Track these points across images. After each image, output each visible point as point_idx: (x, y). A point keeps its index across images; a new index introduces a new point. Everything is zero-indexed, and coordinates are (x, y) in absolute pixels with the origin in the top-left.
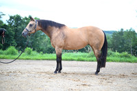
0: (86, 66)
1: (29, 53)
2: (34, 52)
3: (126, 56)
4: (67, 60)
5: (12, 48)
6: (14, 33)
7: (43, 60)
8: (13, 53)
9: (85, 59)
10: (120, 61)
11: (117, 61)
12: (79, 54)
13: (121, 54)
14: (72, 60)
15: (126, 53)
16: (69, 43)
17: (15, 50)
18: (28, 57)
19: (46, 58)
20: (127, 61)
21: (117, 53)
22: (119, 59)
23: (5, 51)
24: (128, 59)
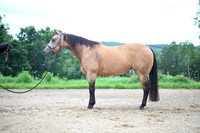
0: (127, 96)
1: (49, 80)
2: (56, 79)
3: (181, 80)
4: (100, 88)
5: (25, 74)
6: (26, 52)
7: (68, 88)
8: (26, 81)
9: (125, 85)
10: (174, 87)
11: (170, 88)
12: (117, 79)
13: (175, 78)
14: (108, 88)
15: (182, 76)
16: (105, 66)
17: (30, 76)
18: (47, 85)
19: (72, 85)
20: (183, 87)
21: (169, 77)
22: (172, 84)
23: (15, 78)
24: (184, 85)
